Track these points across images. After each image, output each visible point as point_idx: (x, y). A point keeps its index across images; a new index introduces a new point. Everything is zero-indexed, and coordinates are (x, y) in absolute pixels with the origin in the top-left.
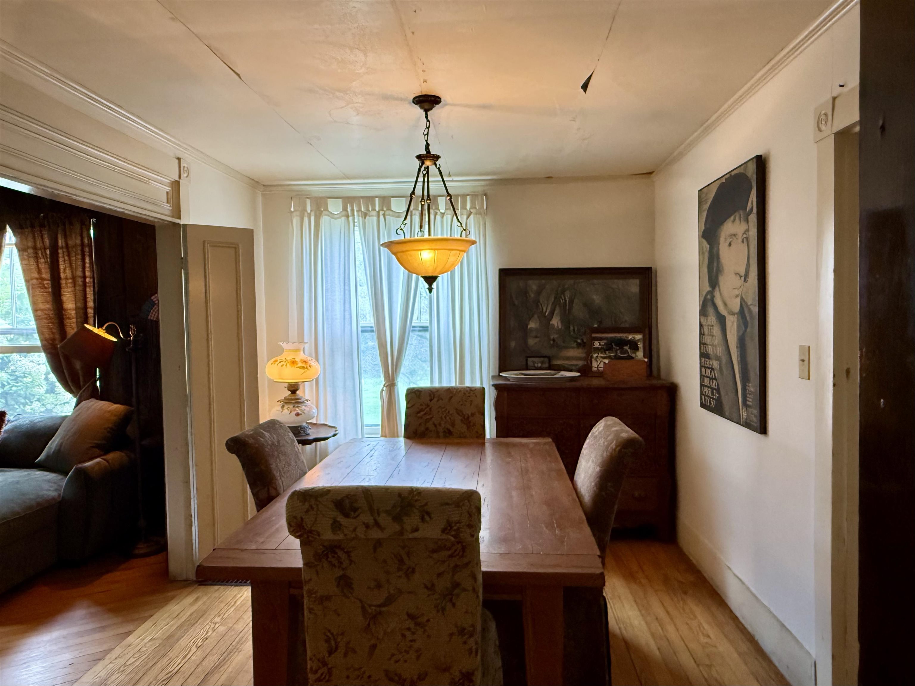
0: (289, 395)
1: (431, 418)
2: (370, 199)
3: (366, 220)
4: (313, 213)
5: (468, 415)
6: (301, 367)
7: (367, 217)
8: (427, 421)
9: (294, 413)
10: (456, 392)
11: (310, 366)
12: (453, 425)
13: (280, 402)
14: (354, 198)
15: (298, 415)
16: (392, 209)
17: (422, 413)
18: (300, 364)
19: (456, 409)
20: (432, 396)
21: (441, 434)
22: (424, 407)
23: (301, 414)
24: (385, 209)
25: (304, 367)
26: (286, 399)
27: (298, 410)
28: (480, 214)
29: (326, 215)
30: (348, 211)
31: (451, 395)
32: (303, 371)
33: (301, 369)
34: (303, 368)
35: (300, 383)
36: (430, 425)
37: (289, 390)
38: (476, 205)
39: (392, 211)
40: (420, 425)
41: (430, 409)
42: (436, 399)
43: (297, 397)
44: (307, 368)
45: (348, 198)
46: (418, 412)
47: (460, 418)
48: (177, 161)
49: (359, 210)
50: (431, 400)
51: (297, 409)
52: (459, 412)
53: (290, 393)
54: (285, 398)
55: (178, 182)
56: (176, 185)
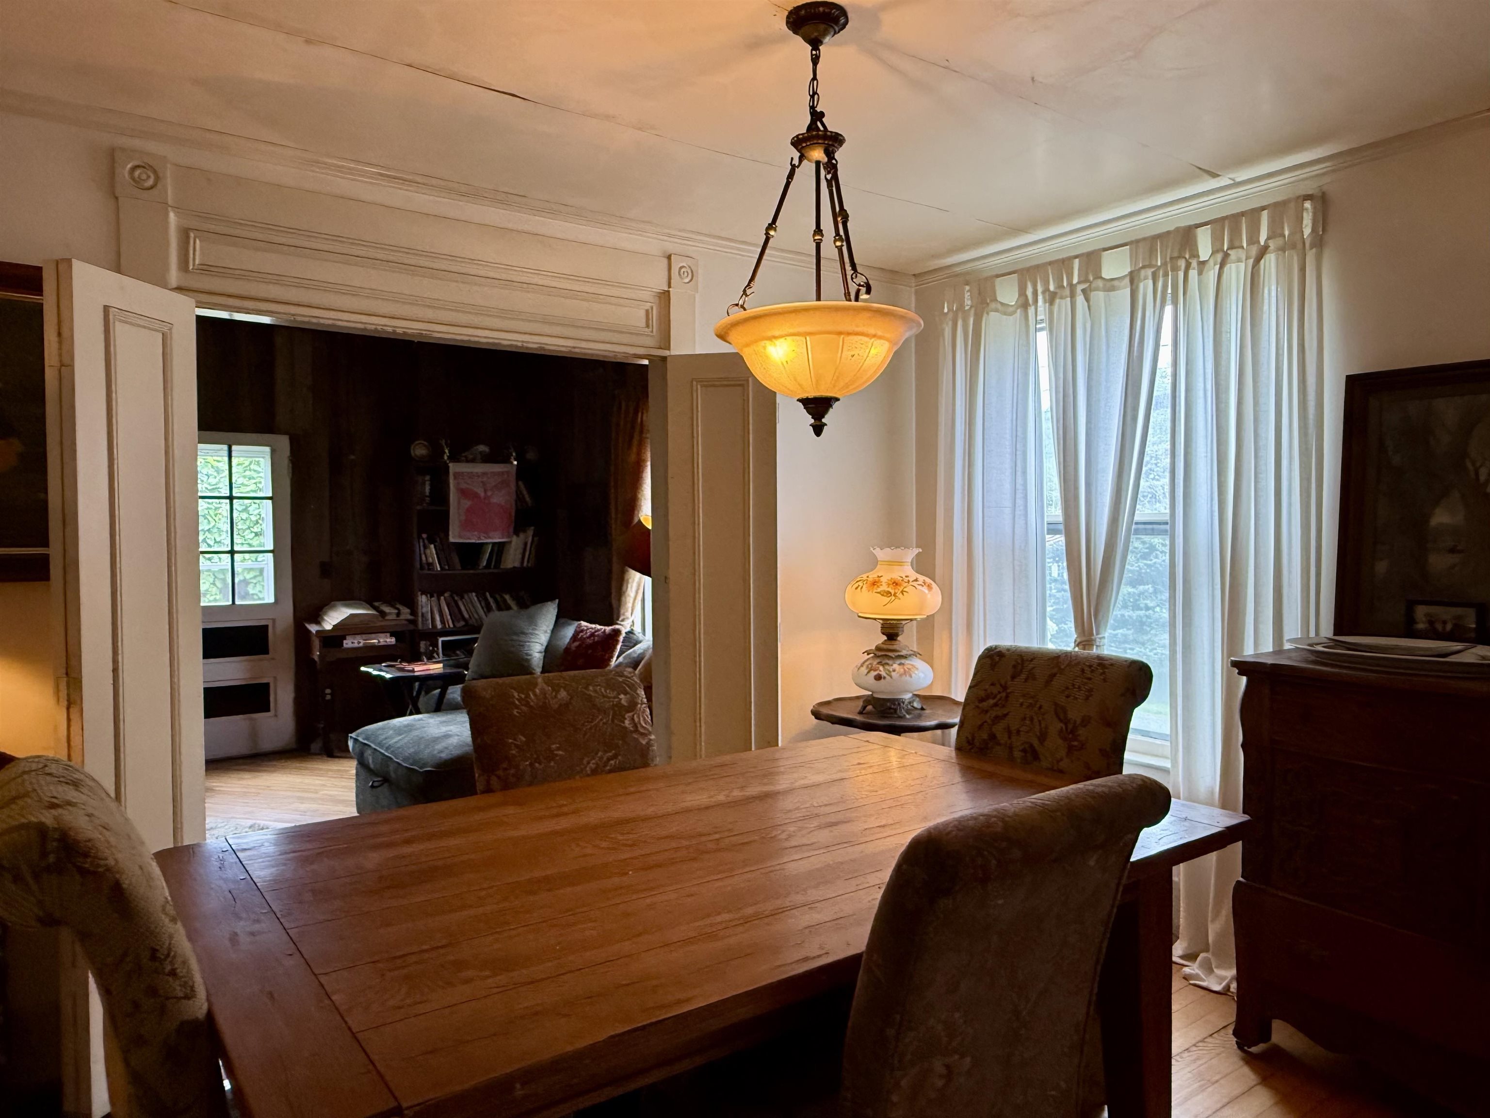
0: (884, 643)
1: (1005, 715)
2: (1063, 264)
3: (1056, 308)
4: (972, 312)
5: (1075, 722)
6: (884, 591)
7: (1057, 301)
8: (997, 719)
9: (873, 673)
10: (1068, 665)
11: (902, 592)
12: (1042, 737)
13: (868, 654)
14: (1037, 267)
15: (878, 678)
16: (1103, 276)
17: (991, 702)
18: (884, 588)
19: (1056, 704)
20: (1020, 667)
21: (1017, 754)
22: (995, 690)
23: (885, 678)
24: (1091, 278)
25: (891, 593)
26: (878, 648)
27: (882, 671)
28: (1293, 247)
29: (997, 310)
30: (1026, 296)
31: (1055, 670)
32: (886, 600)
33: (883, 595)
34: (889, 593)
35: (904, 622)
36: (999, 729)
37: (883, 634)
38: (1283, 228)
39: (1104, 279)
40: (980, 727)
41: (1007, 697)
42: (1023, 676)
43: (894, 647)
44: (895, 595)
45: (1028, 270)
46: (982, 700)
47: (1061, 725)
48: (665, 261)
49: (1046, 290)
50: (1013, 678)
51: (881, 668)
52: (1060, 713)
53: (885, 638)
54: (876, 647)
55: (669, 292)
56: (665, 297)
